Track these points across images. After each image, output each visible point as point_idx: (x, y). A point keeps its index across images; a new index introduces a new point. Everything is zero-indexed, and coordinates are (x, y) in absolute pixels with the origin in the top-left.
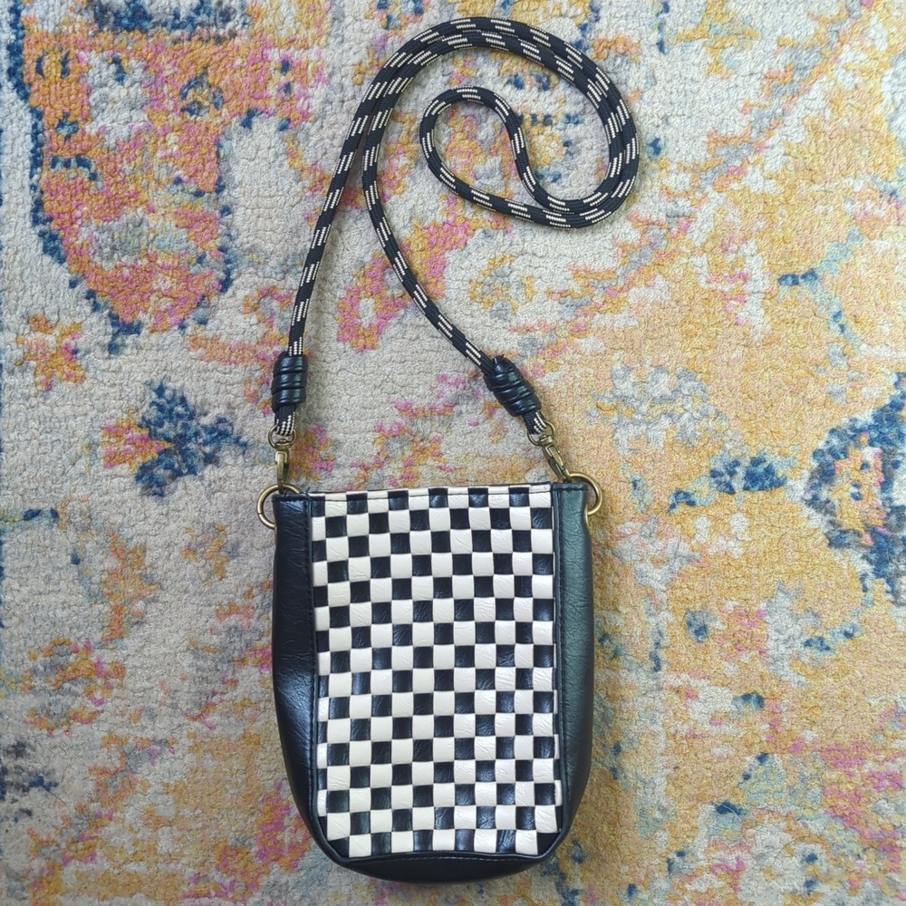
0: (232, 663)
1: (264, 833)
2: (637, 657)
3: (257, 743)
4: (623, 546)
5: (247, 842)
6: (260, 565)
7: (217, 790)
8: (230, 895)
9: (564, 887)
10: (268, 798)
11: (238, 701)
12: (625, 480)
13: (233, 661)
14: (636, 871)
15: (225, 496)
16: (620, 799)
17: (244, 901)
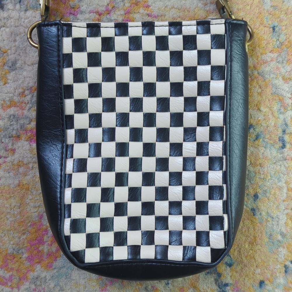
1: (31, 246)
2: (270, 140)
3: (28, 189)
4: (266, 69)
5: (20, 251)
6: (30, 75)
7: (2, 218)
8: (9, 284)
9: (220, 282)
10: (34, 224)
11: (16, 162)
12: (268, 26)
13: (12, 137)
14: (265, 272)
15: (7, 30)
16: (257, 228)
17: (18, 288)
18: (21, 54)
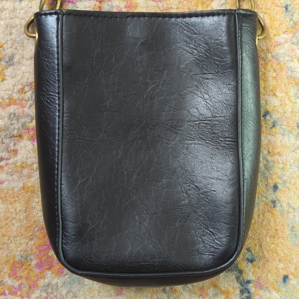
0: (13, 138)
1: (40, 252)
2: (288, 126)
3: (33, 192)
4: (279, 51)
5: (29, 258)
6: (29, 70)
7: (7, 224)
8: (19, 293)
9: (241, 278)
10: (42, 228)
11: (19, 164)
12: (281, 5)
13: (14, 136)
14: (288, 267)
15: (2, 22)
16: (278, 221)
17: (29, 296)
18: (18, 48)
